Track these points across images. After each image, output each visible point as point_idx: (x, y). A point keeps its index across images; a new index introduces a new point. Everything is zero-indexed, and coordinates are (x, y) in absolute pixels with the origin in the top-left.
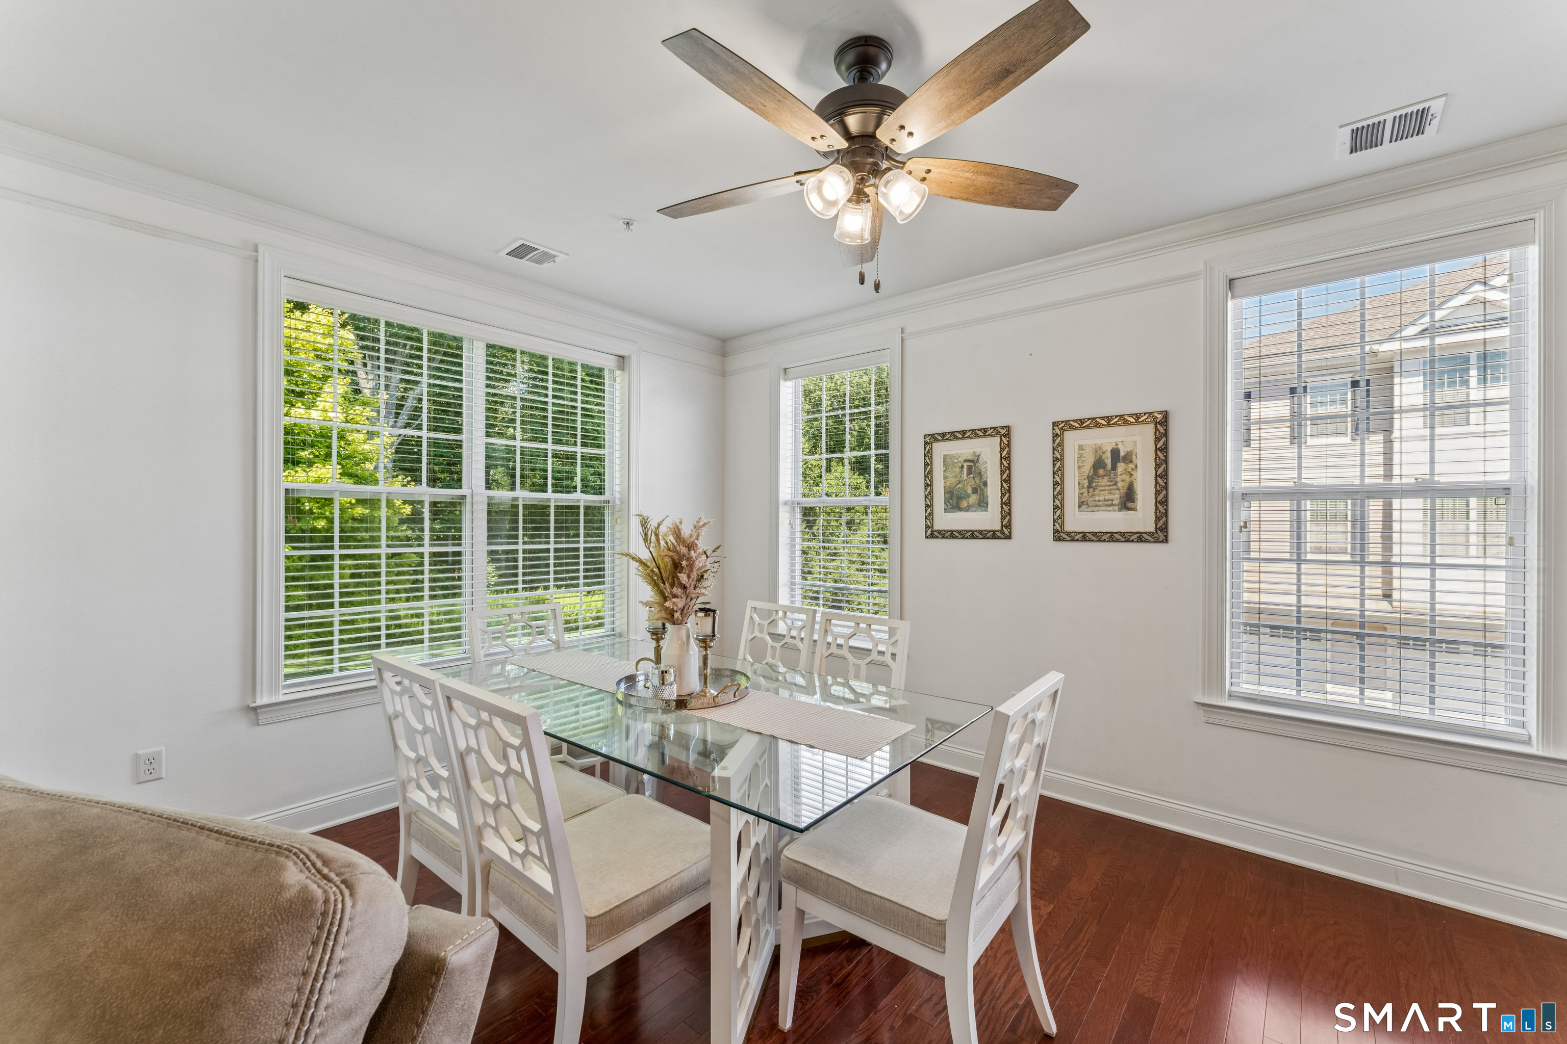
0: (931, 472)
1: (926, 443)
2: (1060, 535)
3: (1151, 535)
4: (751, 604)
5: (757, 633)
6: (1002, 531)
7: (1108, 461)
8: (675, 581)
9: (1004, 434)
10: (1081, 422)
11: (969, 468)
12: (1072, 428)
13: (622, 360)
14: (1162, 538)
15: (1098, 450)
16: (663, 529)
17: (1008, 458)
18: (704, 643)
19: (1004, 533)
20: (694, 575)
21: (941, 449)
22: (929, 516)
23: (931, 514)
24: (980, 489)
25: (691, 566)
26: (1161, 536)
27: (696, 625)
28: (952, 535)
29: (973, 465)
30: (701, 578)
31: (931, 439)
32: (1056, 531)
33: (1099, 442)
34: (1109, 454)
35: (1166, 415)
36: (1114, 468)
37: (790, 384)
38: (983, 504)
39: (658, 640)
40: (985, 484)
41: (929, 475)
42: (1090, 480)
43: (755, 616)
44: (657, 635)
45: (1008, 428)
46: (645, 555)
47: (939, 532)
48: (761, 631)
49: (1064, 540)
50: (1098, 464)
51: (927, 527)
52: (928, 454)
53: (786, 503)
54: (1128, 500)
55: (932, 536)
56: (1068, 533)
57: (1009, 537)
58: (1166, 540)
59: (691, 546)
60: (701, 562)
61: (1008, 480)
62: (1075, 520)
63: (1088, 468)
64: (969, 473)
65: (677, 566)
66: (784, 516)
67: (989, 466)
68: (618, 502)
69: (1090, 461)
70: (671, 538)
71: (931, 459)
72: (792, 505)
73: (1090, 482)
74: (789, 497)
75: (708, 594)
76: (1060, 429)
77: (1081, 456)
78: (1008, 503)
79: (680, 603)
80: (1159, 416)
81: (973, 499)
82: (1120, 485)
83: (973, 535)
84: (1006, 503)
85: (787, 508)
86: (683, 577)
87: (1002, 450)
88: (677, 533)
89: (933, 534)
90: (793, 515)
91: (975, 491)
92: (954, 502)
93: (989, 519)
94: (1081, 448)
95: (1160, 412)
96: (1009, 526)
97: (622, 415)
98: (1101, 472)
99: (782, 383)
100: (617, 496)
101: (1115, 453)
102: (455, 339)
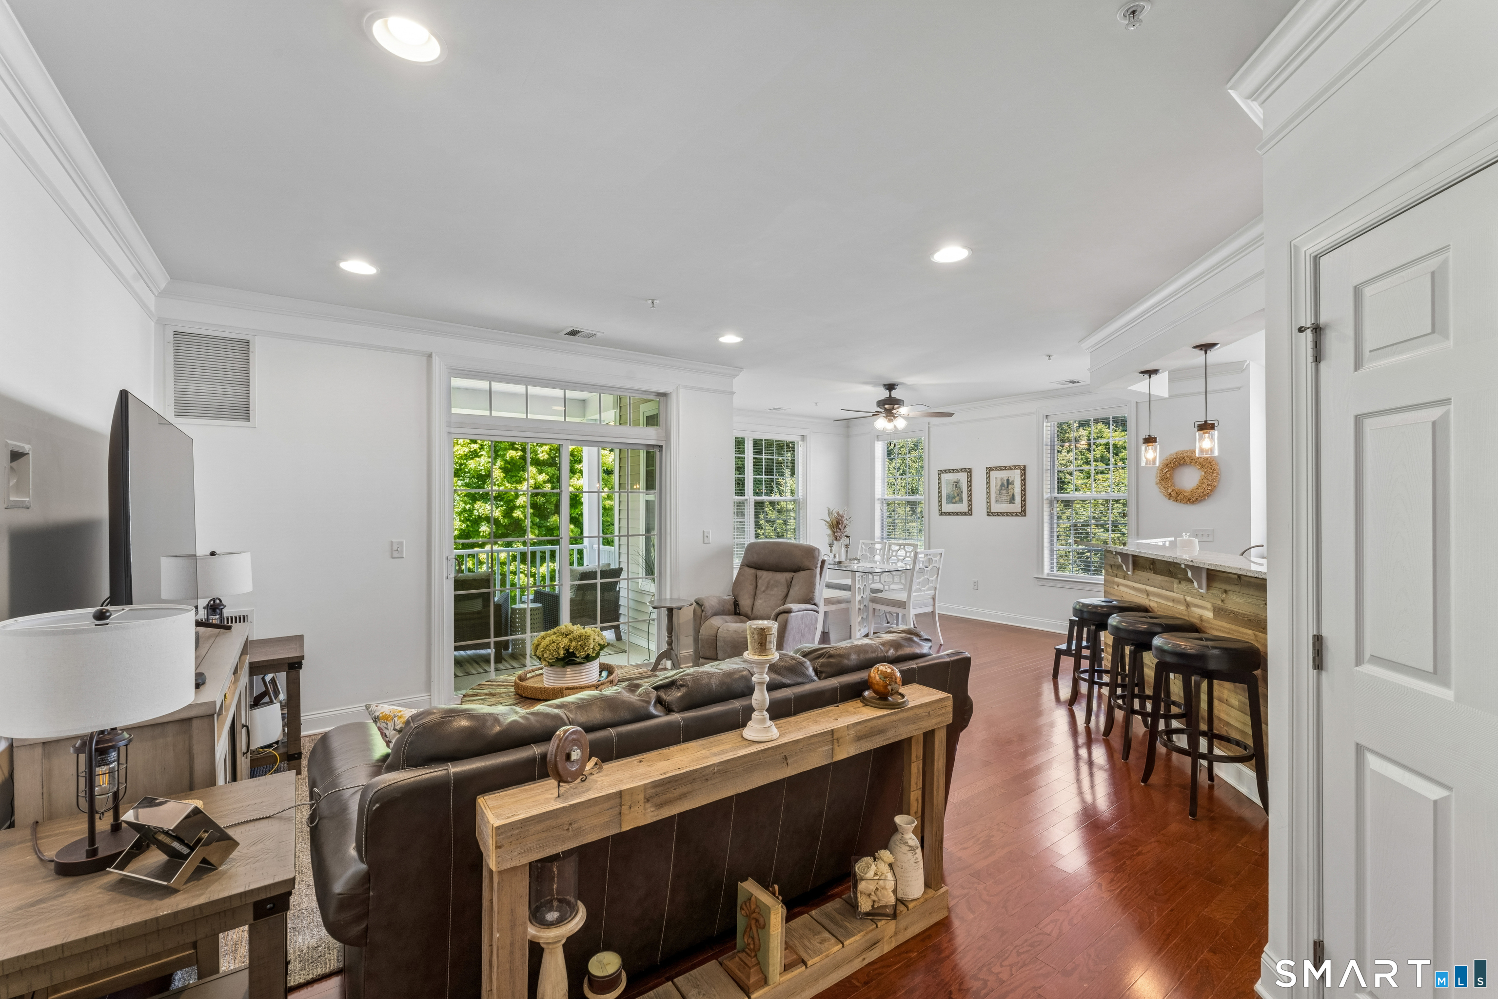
0: (941, 487)
1: (939, 474)
2: (989, 514)
3: (1020, 513)
4: (861, 541)
5: (864, 553)
6: (968, 512)
7: (1006, 484)
8: (837, 527)
9: (969, 471)
10: (996, 468)
11: (956, 485)
12: (993, 470)
13: (803, 437)
14: (1024, 514)
15: (1002, 479)
16: (833, 512)
17: (970, 481)
18: (847, 546)
19: (969, 513)
20: (843, 526)
21: (945, 477)
22: (940, 506)
23: (941, 505)
24: (960, 494)
25: (842, 523)
26: (1023, 513)
27: (844, 541)
28: (949, 514)
29: (957, 484)
30: (845, 527)
31: (941, 472)
32: (988, 512)
33: (1002, 476)
34: (1006, 481)
35: (1025, 467)
36: (1008, 487)
37: (881, 442)
38: (961, 501)
39: (831, 547)
40: (962, 492)
41: (940, 488)
42: (1000, 491)
43: (863, 546)
44: (831, 545)
45: (970, 469)
46: (828, 520)
47: (944, 513)
48: (866, 552)
49: (991, 516)
50: (1002, 485)
51: (939, 510)
52: (940, 479)
53: (878, 499)
54: (1012, 500)
55: (941, 514)
56: (992, 513)
57: (971, 515)
58: (1025, 515)
59: (842, 517)
60: (845, 522)
61: (970, 491)
62: (995, 508)
63: (999, 487)
64: (956, 487)
65: (838, 523)
66: (878, 506)
67: (963, 484)
68: (801, 500)
69: (999, 484)
70: (836, 515)
71: (941, 481)
72: (882, 501)
73: (1000, 492)
74: (880, 497)
75: (848, 531)
76: (990, 470)
77: (996, 482)
78: (971, 500)
79: (839, 534)
80: (1022, 467)
81: (957, 498)
82: (1010, 493)
83: (957, 514)
84: (970, 500)
85: (879, 502)
86: (840, 526)
87: (968, 478)
88: (838, 514)
89: (942, 514)
90: (882, 505)
91: (958, 495)
92: (951, 499)
93: (963, 507)
94: (996, 478)
95: (1022, 466)
96: (971, 510)
97: (803, 461)
98: (1003, 488)
99: (876, 442)
100: (801, 497)
101: (1008, 480)
102: (742, 438)
